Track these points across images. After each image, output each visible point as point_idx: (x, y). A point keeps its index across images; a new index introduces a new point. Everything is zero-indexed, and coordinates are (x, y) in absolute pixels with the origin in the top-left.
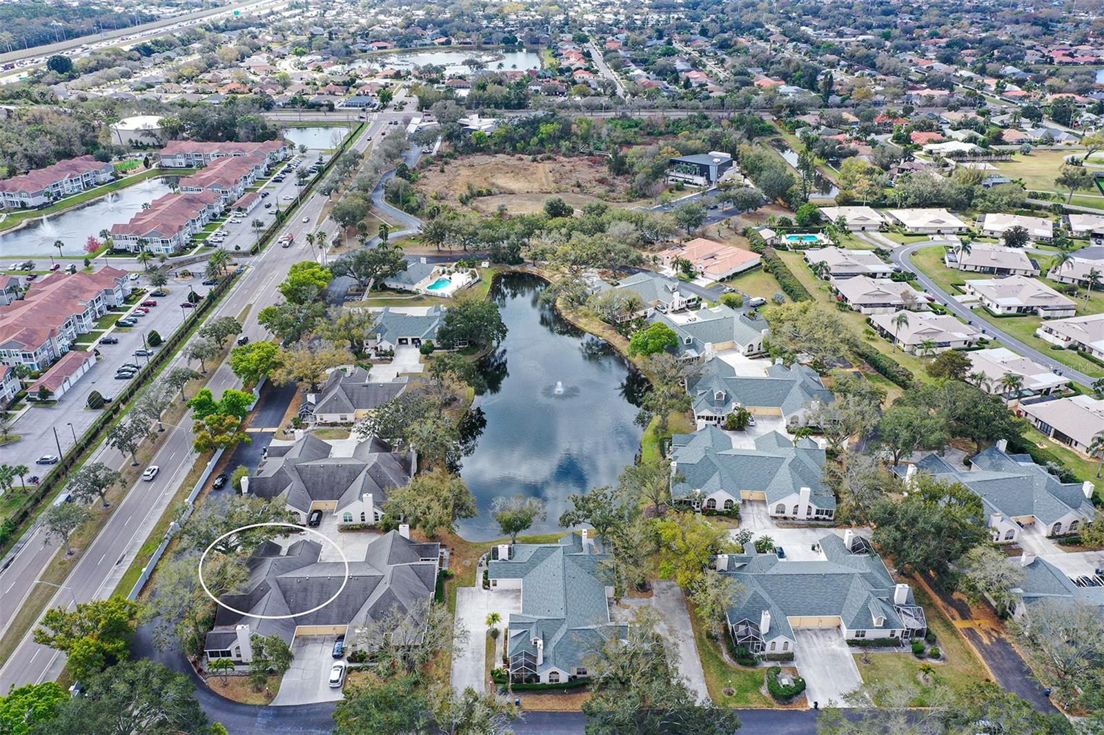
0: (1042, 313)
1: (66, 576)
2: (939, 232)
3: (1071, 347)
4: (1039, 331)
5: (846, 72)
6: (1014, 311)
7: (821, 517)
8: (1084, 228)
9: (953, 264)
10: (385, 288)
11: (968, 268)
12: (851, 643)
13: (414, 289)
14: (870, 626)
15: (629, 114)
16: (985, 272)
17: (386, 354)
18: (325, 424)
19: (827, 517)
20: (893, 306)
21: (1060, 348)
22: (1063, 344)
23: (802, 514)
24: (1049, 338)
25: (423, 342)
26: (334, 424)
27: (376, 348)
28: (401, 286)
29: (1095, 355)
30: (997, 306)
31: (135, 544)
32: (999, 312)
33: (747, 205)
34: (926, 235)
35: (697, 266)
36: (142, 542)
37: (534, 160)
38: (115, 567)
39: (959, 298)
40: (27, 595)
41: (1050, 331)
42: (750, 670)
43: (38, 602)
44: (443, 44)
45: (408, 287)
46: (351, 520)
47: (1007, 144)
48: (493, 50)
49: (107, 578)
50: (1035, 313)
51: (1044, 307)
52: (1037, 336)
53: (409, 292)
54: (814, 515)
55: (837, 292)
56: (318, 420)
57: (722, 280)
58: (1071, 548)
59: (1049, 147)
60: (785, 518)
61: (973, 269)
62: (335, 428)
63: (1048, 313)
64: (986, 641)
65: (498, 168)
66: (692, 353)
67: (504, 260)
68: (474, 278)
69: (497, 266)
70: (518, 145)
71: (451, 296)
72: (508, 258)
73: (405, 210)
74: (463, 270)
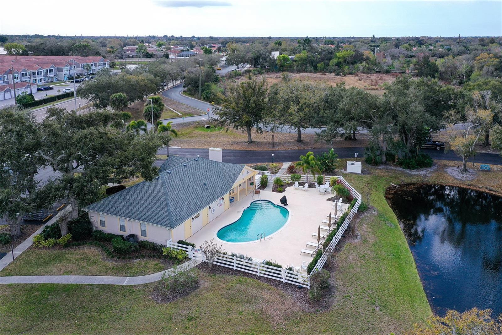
37: (338, 75)
67: (390, 158)
68: (349, 199)
69: (380, 171)
70: (319, 65)
71: (303, 278)
72: (399, 155)
73: (204, 99)
74: (313, 178)
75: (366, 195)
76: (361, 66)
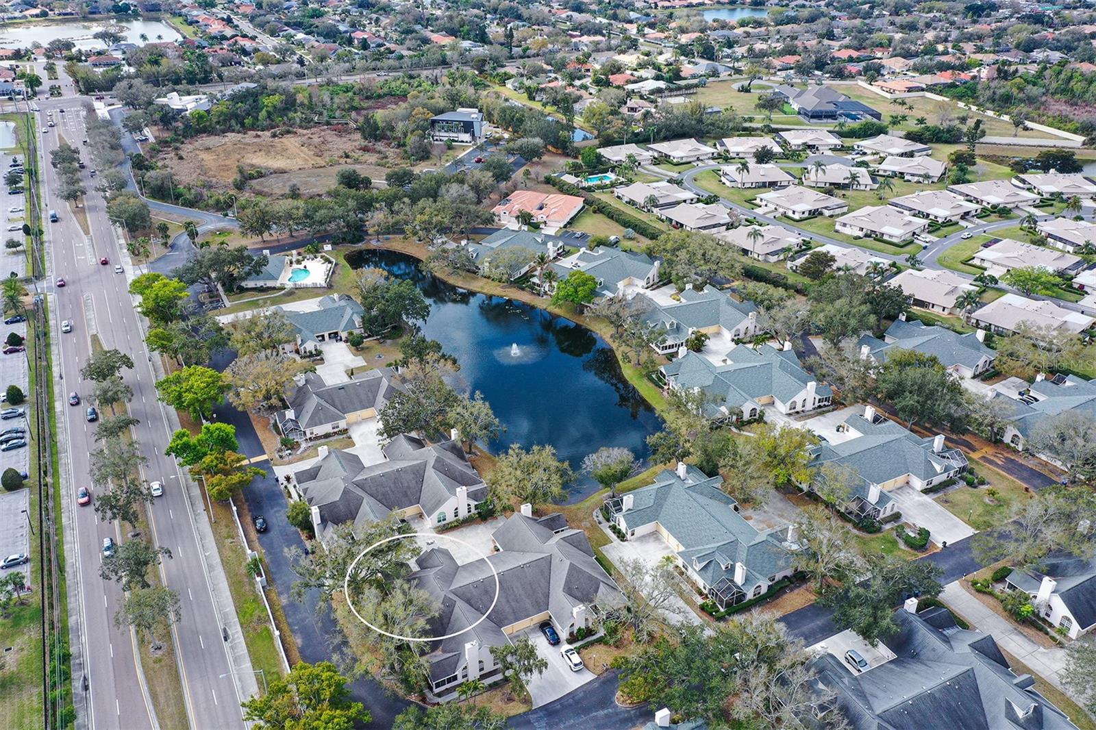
0: (827, 213)
1: (177, 671)
2: (698, 159)
3: (866, 236)
4: (838, 227)
5: (498, 24)
6: (806, 215)
7: (822, 404)
8: (799, 142)
9: (733, 184)
10: (242, 290)
11: (746, 186)
12: (926, 491)
13: (278, 284)
14: (936, 474)
15: (335, 79)
16: (759, 187)
17: (311, 355)
18: (317, 438)
19: (826, 403)
20: (723, 225)
21: (860, 238)
22: (861, 234)
23: (809, 406)
24: (847, 231)
25: (344, 335)
26: (327, 436)
27: (297, 352)
28: (260, 284)
29: (886, 238)
30: (794, 212)
31: (225, 616)
32: (797, 217)
33: (530, 155)
34: (690, 163)
35: (539, 217)
36: (231, 609)
37: (274, 136)
38: (226, 645)
39: (758, 211)
40: (149, 707)
41: (845, 225)
42: (880, 535)
43: (172, 709)
44: (37, 16)
45: (270, 284)
46: (444, 520)
47: (685, 79)
48: (102, 19)
49: (230, 659)
50: (821, 214)
51: (825, 208)
52: (837, 231)
53: (274, 288)
54: (817, 404)
55: (671, 220)
56: (308, 436)
57: (565, 226)
58: (990, 382)
59: (716, 79)
60: (797, 413)
61: (750, 185)
62: (331, 439)
63: (831, 212)
64: (1000, 463)
65: (243, 148)
66: (609, 295)
67: (344, 239)
68: (330, 262)
69: (340, 247)
70: (246, 121)
71: (324, 285)
72: (348, 238)
73: (183, 205)
74: (312, 256)
75: (336, 259)
76: (298, 116)
